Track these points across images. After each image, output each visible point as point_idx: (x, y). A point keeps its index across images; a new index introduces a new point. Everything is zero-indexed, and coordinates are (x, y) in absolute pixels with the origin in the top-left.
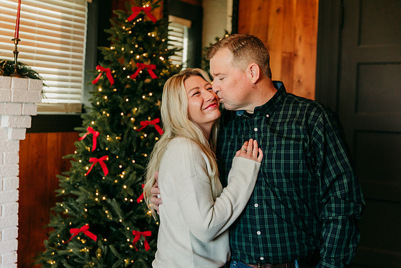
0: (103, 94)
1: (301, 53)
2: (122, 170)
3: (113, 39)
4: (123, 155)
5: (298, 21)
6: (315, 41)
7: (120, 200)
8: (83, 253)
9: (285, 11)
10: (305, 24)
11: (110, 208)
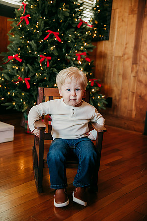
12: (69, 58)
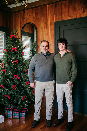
0: (5, 55)
1: (51, 44)
2: (10, 72)
3: (7, 43)
4: (10, 69)
5: (50, 36)
6: (54, 41)
7: (9, 79)
8: (1, 91)
9: (47, 34)
10: (52, 37)
11: (7, 81)
12: (23, 85)
